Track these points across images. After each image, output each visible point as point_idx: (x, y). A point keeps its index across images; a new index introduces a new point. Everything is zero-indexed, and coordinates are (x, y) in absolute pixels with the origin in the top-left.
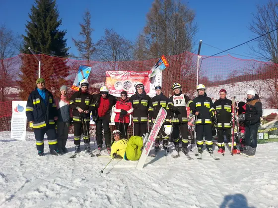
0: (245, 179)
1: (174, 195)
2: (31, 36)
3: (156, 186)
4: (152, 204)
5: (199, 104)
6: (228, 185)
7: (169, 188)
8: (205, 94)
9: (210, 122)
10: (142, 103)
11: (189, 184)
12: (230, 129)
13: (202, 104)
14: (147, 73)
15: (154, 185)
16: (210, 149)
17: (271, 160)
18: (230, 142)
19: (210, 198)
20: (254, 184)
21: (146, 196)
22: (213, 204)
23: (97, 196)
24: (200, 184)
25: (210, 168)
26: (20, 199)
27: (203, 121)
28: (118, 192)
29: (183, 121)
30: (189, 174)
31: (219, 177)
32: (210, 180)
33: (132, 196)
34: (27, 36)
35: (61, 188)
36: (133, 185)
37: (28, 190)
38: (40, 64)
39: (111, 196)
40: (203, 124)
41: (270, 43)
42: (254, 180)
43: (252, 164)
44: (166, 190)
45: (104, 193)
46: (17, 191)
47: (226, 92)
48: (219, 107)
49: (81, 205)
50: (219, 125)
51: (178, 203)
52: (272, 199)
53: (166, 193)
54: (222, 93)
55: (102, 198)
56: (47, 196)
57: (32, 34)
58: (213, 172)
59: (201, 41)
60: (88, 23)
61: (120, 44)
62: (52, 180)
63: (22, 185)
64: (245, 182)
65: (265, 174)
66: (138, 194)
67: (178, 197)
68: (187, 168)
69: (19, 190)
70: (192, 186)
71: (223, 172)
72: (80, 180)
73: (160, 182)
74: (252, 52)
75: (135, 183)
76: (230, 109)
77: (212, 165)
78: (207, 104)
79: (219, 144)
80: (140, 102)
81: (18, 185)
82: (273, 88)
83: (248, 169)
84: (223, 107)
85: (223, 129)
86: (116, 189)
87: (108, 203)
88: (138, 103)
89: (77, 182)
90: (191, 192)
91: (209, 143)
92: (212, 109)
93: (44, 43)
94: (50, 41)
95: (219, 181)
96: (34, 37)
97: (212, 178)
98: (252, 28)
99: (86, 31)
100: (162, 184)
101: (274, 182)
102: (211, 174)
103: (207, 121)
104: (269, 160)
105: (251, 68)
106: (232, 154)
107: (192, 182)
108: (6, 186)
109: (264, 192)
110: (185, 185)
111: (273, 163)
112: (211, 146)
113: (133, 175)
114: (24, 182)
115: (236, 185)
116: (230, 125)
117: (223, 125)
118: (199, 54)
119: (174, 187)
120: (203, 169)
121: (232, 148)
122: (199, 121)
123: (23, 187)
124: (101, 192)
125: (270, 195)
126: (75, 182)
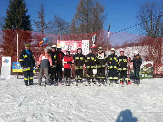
0: (135, 95)
1: (101, 102)
2: (10, 18)
3: (92, 98)
4: (92, 106)
5: (111, 59)
6: (127, 98)
7: (99, 99)
8: (114, 53)
9: (117, 68)
10: (80, 58)
11: (108, 97)
12: (126, 71)
13: (113, 58)
14: (81, 41)
15: (91, 98)
16: (117, 82)
17: (147, 87)
18: (126, 78)
19: (119, 103)
20: (140, 97)
21: (88, 103)
22: (121, 106)
23: (64, 103)
24: (114, 98)
25: (117, 91)
26: (25, 105)
27: (113, 67)
28: (74, 101)
29: (103, 67)
30: (107, 93)
31: (122, 95)
32: (118, 96)
33: (81, 103)
34: (6, 18)
35: (45, 100)
36: (80, 98)
37: (28, 101)
38: (18, 35)
39: (71, 103)
40: (113, 69)
41: (146, 26)
42: (139, 96)
43: (138, 89)
44: (97, 100)
45: (67, 102)
46: (22, 102)
47: (123, 52)
48: (121, 60)
49: (58, 107)
50: (121, 69)
51: (104, 105)
52: (148, 103)
53: (98, 101)
54: (122, 53)
55: (67, 104)
56: (39, 104)
57: (10, 17)
58: (119, 92)
59: (110, 24)
60: (43, 11)
61: (63, 24)
62: (39, 97)
63: (23, 99)
64: (135, 96)
65: (145, 93)
66: (84, 102)
67: (103, 103)
68: (106, 91)
69: (23, 101)
70: (110, 98)
71: (124, 92)
72: (53, 96)
73: (94, 97)
74: (137, 30)
75: (81, 98)
76: (126, 61)
77: (118, 89)
78: (115, 59)
79: (121, 79)
80: (79, 58)
81: (21, 99)
82: (147, 50)
83: (136, 91)
84: (122, 60)
85: (123, 71)
86: (73, 100)
87: (70, 106)
88: (78, 58)
89: (52, 97)
90: (110, 101)
91: (116, 78)
92: (118, 61)
93: (18, 22)
94: (21, 21)
95: (123, 96)
96: (12, 18)
97: (119, 95)
98: (137, 17)
99: (41, 16)
100: (95, 98)
101: (149, 96)
102: (118, 93)
103: (115, 67)
104: (146, 87)
105: (136, 39)
106: (128, 84)
107: (110, 97)
108: (15, 100)
109: (144, 100)
110: (106, 98)
111: (148, 88)
112: (117, 80)
113: (79, 94)
114: (24, 98)
115: (131, 98)
116: (127, 69)
117: (122, 69)
118: (109, 31)
119: (101, 99)
120: (114, 91)
121: (127, 81)
122: (111, 67)
123: (24, 100)
124: (65, 102)
125: (147, 102)
126: (50, 97)
